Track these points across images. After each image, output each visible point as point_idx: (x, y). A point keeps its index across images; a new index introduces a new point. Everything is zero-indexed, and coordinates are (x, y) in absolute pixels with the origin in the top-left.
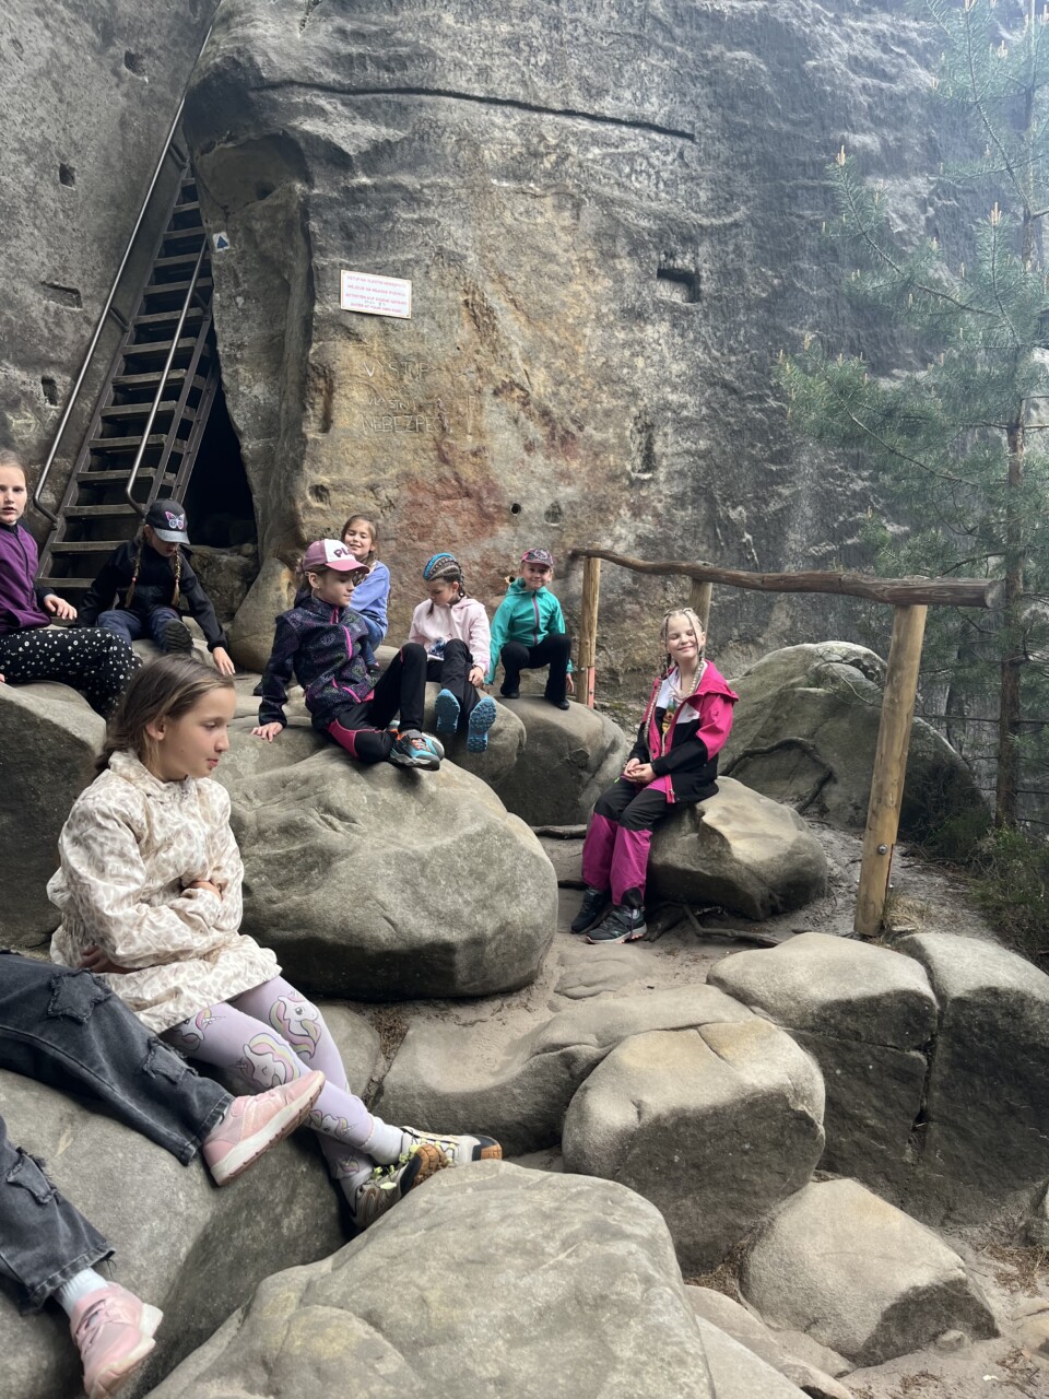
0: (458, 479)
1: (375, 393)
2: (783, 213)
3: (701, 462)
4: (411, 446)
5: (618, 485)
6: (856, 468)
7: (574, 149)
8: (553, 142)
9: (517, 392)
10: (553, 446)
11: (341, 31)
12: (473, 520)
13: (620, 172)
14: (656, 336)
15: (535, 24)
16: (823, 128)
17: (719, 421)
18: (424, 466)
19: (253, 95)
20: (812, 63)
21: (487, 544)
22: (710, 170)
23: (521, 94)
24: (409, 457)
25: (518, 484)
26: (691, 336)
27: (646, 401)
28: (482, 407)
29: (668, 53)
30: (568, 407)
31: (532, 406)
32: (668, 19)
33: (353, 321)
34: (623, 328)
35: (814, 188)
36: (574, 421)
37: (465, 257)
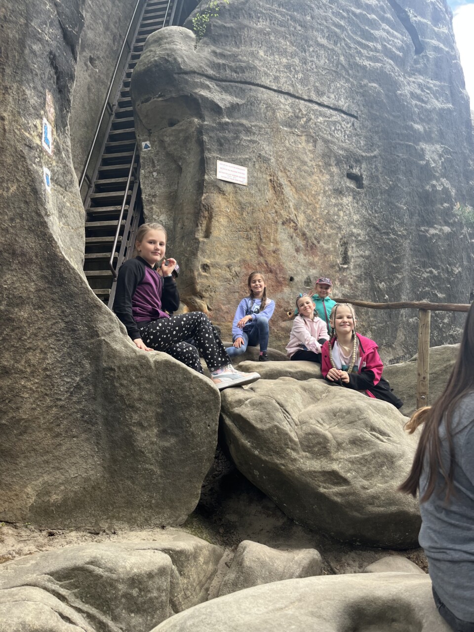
0: (267, 264)
1: (230, 221)
2: (391, 154)
3: (367, 261)
4: (246, 247)
5: (334, 270)
6: (424, 267)
7: (313, 117)
8: (305, 113)
9: (292, 224)
10: (307, 250)
11: (214, 53)
12: (273, 284)
13: (330, 129)
14: (347, 202)
15: (297, 60)
16: (404, 120)
17: (373, 242)
18: (252, 257)
19: (176, 76)
20: (399, 92)
21: (279, 296)
22: (364, 132)
23: (291, 90)
24: (245, 252)
25: (293, 267)
26: (361, 203)
27: (344, 231)
28: (277, 229)
29: (347, 81)
30: (313, 232)
31: (298, 231)
32: (347, 66)
33: (222, 184)
34: (334, 198)
35: (402, 145)
36: (316, 239)
37: (270, 159)
